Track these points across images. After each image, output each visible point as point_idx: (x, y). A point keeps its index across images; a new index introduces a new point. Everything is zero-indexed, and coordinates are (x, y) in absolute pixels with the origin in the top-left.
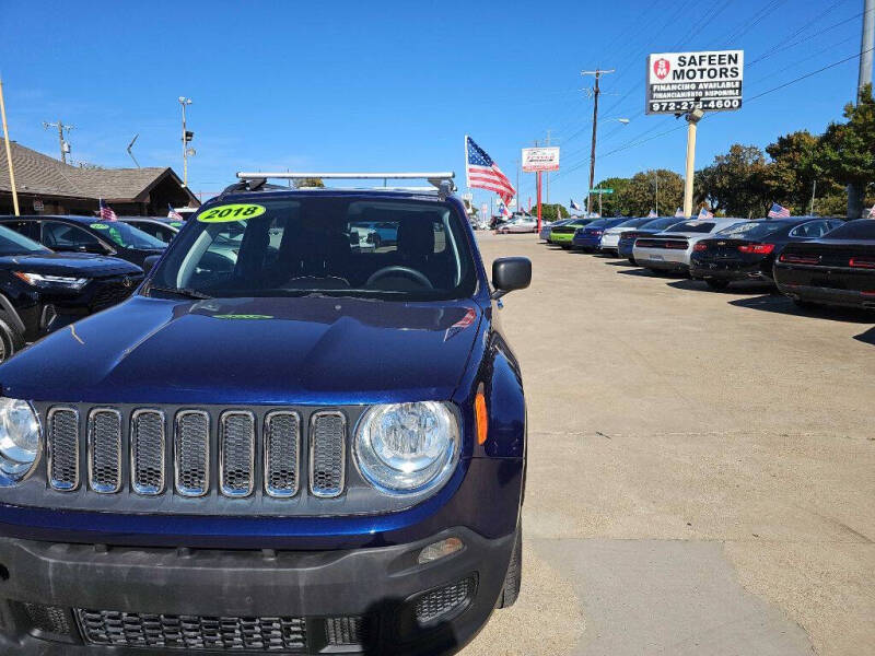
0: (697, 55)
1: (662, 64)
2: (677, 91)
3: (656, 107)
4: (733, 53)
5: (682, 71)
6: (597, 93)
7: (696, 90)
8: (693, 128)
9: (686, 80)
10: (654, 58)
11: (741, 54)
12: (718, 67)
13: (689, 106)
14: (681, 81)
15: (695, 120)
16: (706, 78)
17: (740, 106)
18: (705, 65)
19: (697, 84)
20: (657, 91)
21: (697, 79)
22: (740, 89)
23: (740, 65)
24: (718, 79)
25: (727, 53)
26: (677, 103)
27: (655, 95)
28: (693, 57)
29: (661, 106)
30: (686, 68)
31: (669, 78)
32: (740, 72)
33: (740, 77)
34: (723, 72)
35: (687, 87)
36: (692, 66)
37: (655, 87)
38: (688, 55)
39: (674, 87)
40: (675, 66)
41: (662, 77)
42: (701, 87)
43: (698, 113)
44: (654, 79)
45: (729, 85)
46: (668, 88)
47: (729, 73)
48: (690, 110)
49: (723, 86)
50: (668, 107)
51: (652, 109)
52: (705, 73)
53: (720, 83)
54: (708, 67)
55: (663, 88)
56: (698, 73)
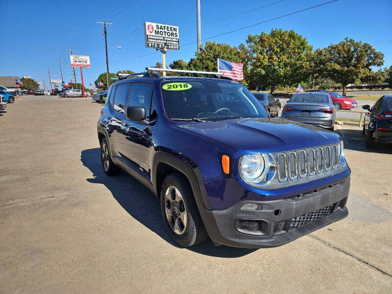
0: (163, 25)
1: (151, 27)
2: (157, 39)
3: (150, 45)
4: (175, 27)
5: (158, 31)
6: (105, 33)
7: (164, 40)
8: (164, 55)
9: (160, 35)
10: (147, 24)
11: (177, 28)
12: (170, 32)
13: (162, 46)
14: (158, 35)
15: (165, 52)
16: (167, 36)
17: (179, 49)
18: (166, 30)
19: (164, 37)
20: (150, 39)
21: (164, 36)
22: (178, 42)
23: (178, 32)
24: (170, 37)
25: (173, 27)
26: (158, 45)
27: (149, 40)
28: (161, 26)
29: (152, 45)
30: (159, 30)
31: (153, 34)
32: (178, 35)
33: (178, 37)
34: (172, 34)
35: (161, 38)
36: (161, 30)
37: (149, 36)
38: (160, 25)
39: (156, 38)
40: (155, 28)
41: (151, 32)
42: (165, 39)
43: (165, 49)
44: (148, 33)
45: (175, 40)
46: (154, 37)
47: (174, 35)
48: (162, 48)
49: (173, 40)
50: (154, 45)
51: (148, 45)
52: (166, 33)
53: (172, 38)
54: (167, 31)
55: (152, 37)
56: (164, 33)
